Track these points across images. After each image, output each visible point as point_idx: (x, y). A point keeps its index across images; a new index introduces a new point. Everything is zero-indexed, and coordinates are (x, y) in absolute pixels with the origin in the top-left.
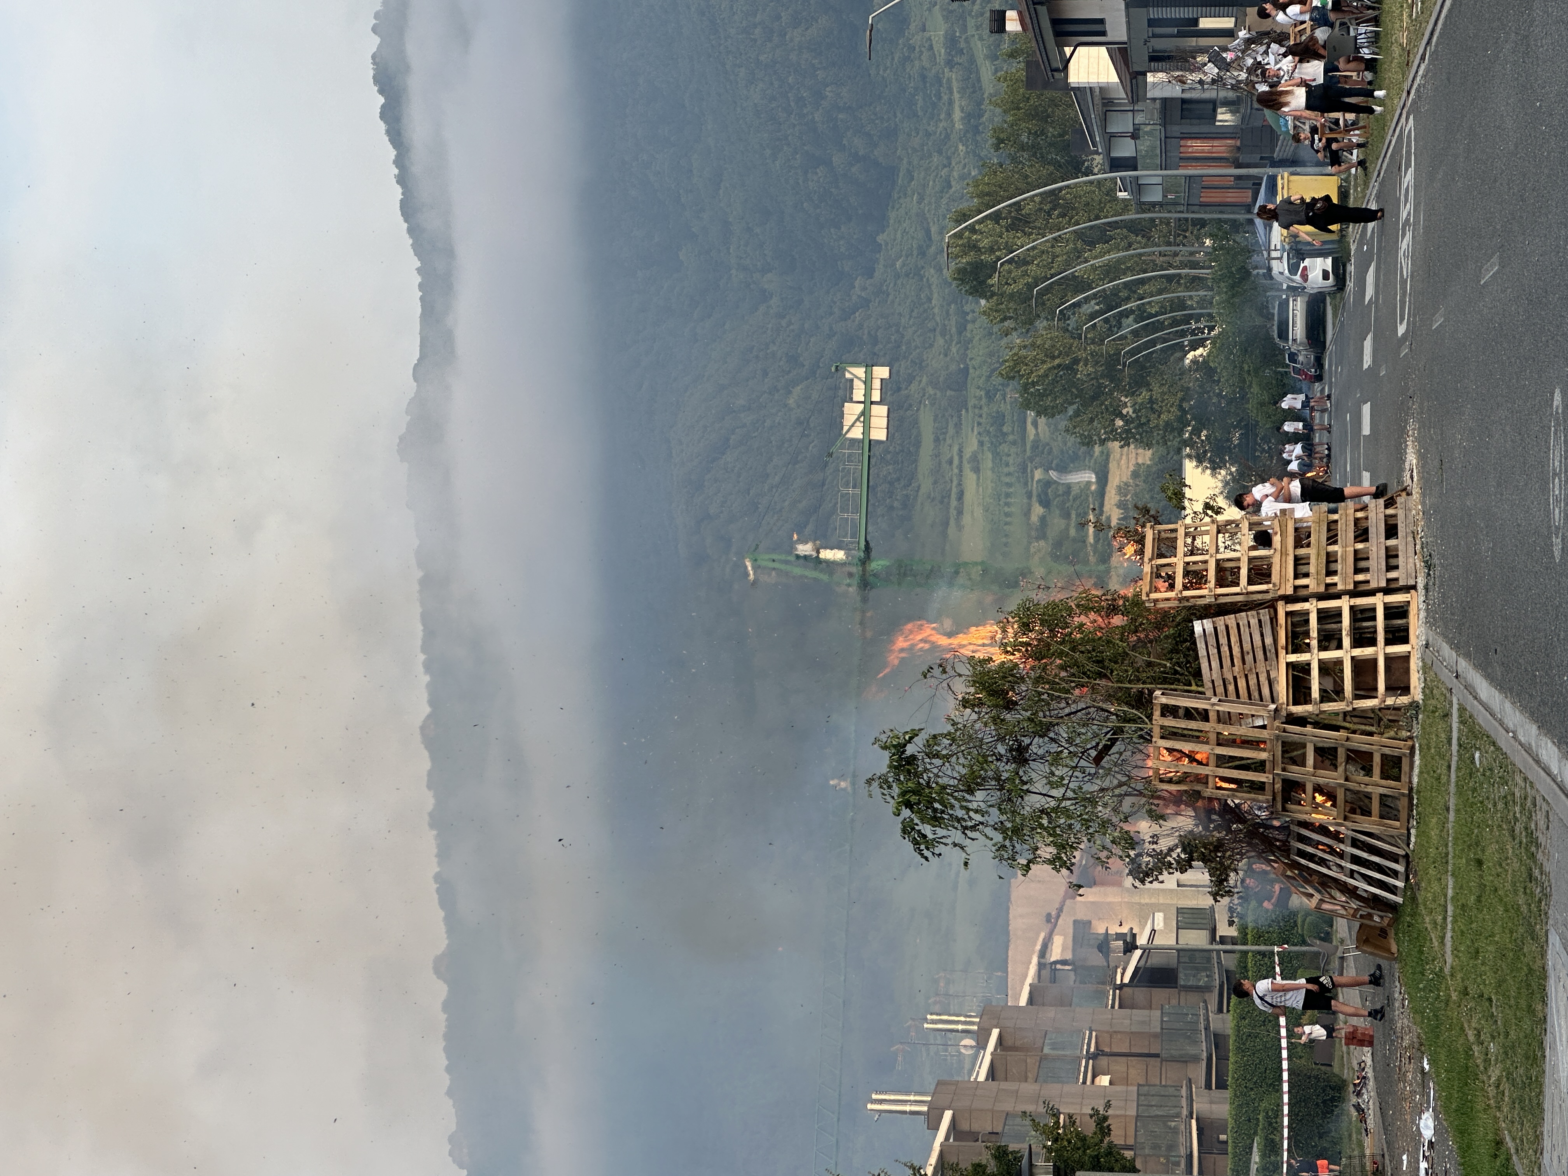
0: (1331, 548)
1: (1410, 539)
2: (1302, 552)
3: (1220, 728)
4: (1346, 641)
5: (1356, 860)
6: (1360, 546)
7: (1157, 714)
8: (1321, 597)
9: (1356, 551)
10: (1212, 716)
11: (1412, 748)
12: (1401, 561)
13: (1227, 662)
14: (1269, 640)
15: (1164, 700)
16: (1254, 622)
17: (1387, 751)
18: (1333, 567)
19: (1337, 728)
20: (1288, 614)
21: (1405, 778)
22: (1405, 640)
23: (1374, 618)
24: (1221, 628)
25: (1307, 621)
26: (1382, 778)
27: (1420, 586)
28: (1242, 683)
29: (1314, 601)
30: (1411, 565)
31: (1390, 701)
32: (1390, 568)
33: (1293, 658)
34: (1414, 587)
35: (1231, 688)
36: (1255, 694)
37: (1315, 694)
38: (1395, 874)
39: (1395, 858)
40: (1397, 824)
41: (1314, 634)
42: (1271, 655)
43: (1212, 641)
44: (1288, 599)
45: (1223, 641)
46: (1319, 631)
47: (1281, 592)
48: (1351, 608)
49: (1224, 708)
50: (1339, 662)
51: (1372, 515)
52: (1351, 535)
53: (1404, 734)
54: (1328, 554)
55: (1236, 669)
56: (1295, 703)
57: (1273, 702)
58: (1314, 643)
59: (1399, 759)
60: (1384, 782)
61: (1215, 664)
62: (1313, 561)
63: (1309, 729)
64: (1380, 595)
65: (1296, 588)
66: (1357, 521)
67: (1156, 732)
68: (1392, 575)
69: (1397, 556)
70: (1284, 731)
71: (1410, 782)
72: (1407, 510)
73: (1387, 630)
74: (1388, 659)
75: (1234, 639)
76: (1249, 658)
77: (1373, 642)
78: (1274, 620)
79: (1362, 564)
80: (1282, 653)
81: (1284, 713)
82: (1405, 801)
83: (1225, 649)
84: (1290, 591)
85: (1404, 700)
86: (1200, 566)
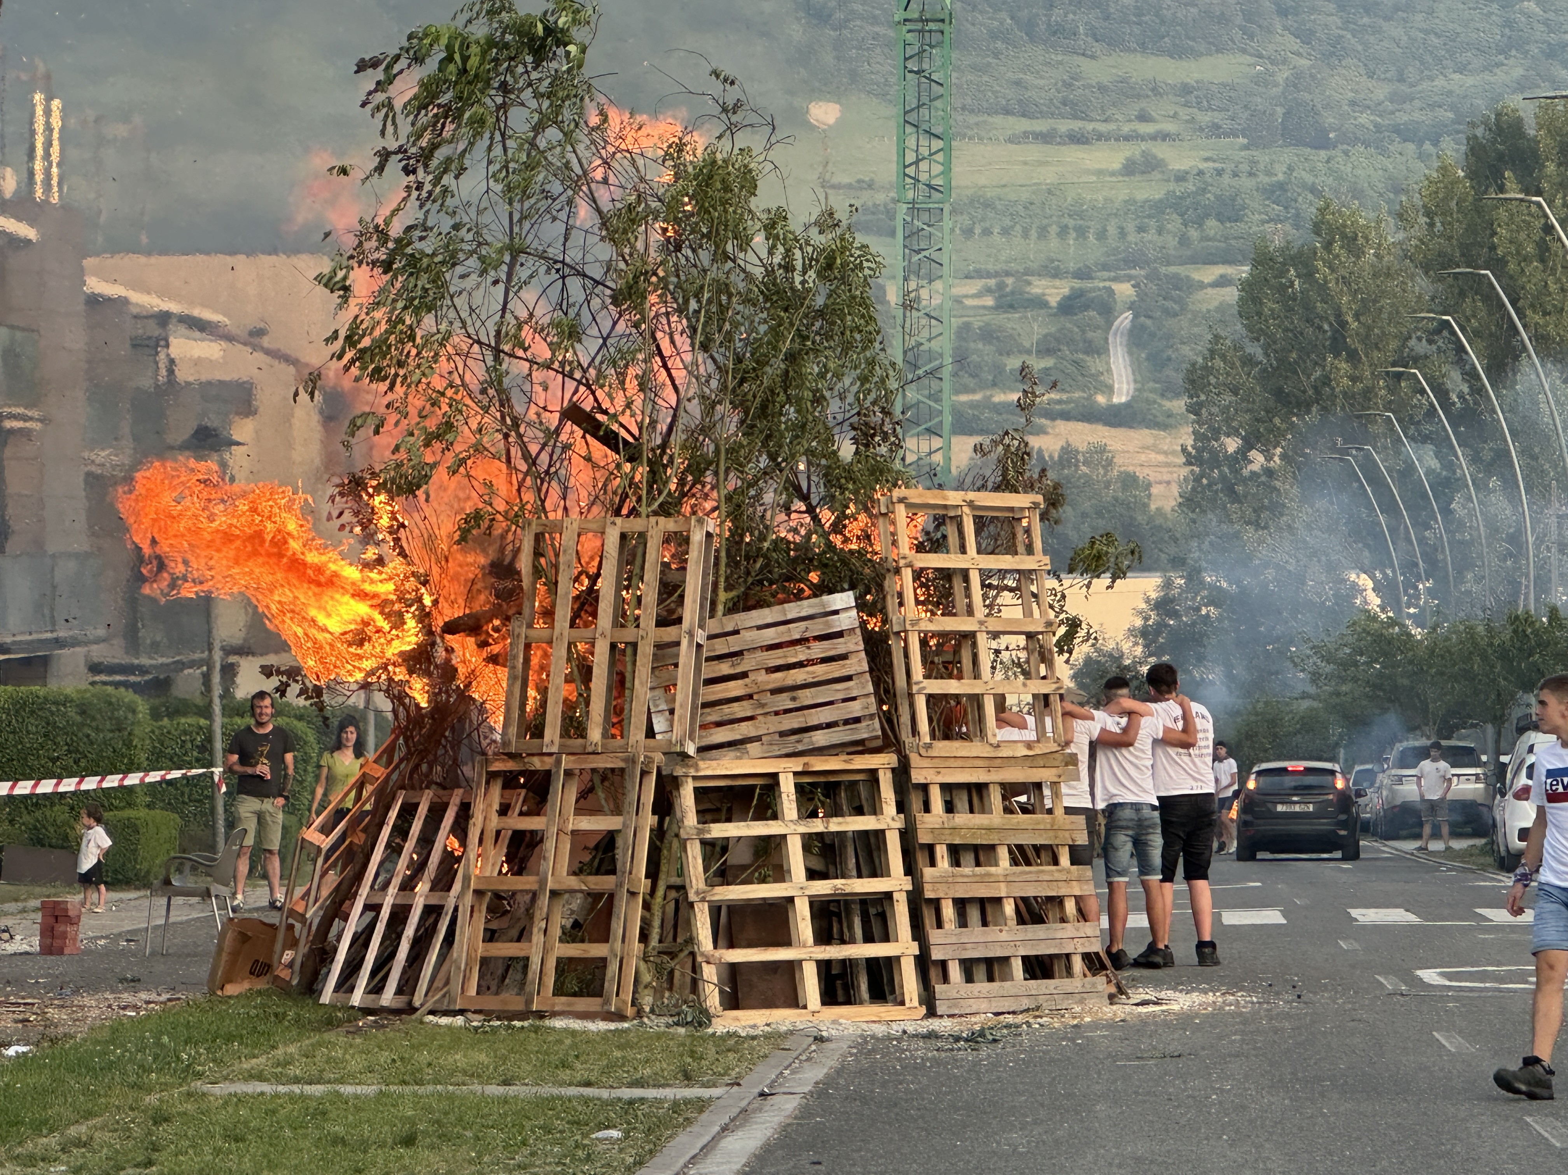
0: (1003, 854)
1: (1025, 1003)
2: (995, 797)
3: (646, 651)
4: (823, 887)
5: (399, 915)
6: (1009, 908)
7: (669, 524)
8: (907, 835)
9: (998, 901)
10: (669, 633)
11: (620, 1016)
12: (981, 987)
13: (776, 658)
14: (820, 738)
15: (697, 537)
16: (855, 709)
17: (613, 968)
18: (968, 858)
19: (653, 873)
20: (873, 774)
21: (561, 1002)
22: (829, 997)
23: (869, 938)
24: (839, 646)
25: (859, 811)
26: (559, 961)
27: (935, 1024)
28: (735, 688)
29: (899, 823)
30: (974, 1005)
31: (709, 973)
32: (968, 967)
33: (787, 786)
34: (932, 1013)
35: (725, 668)
36: (714, 715)
37: (719, 830)
38: (376, 988)
39: (407, 986)
40: (472, 991)
41: (836, 825)
42: (792, 744)
43: (817, 628)
44: (901, 773)
45: (817, 650)
46: (841, 834)
47: (914, 759)
48: (889, 896)
49: (686, 655)
50: (781, 874)
51: (1069, 930)
52: (1030, 891)
53: (647, 1001)
54: (992, 848)
55: (761, 676)
56: (700, 793)
57: (701, 750)
58: (817, 826)
59: (598, 992)
60: (551, 964)
61: (771, 636)
62: (978, 819)
63: (649, 820)
64: (914, 948)
65: (924, 788)
66: (1058, 901)
67: (636, 525)
68: (955, 972)
69: (991, 979)
70: (644, 773)
71: (554, 1014)
72: (1082, 996)
73: (847, 964)
74: (792, 968)
75: (821, 671)
76: (784, 701)
77: (823, 937)
78: (860, 747)
79: (974, 914)
80: (797, 765)
81: (679, 772)
82: (516, 1003)
83: (800, 654)
84: (917, 777)
85: (712, 998)
86: (960, 601)
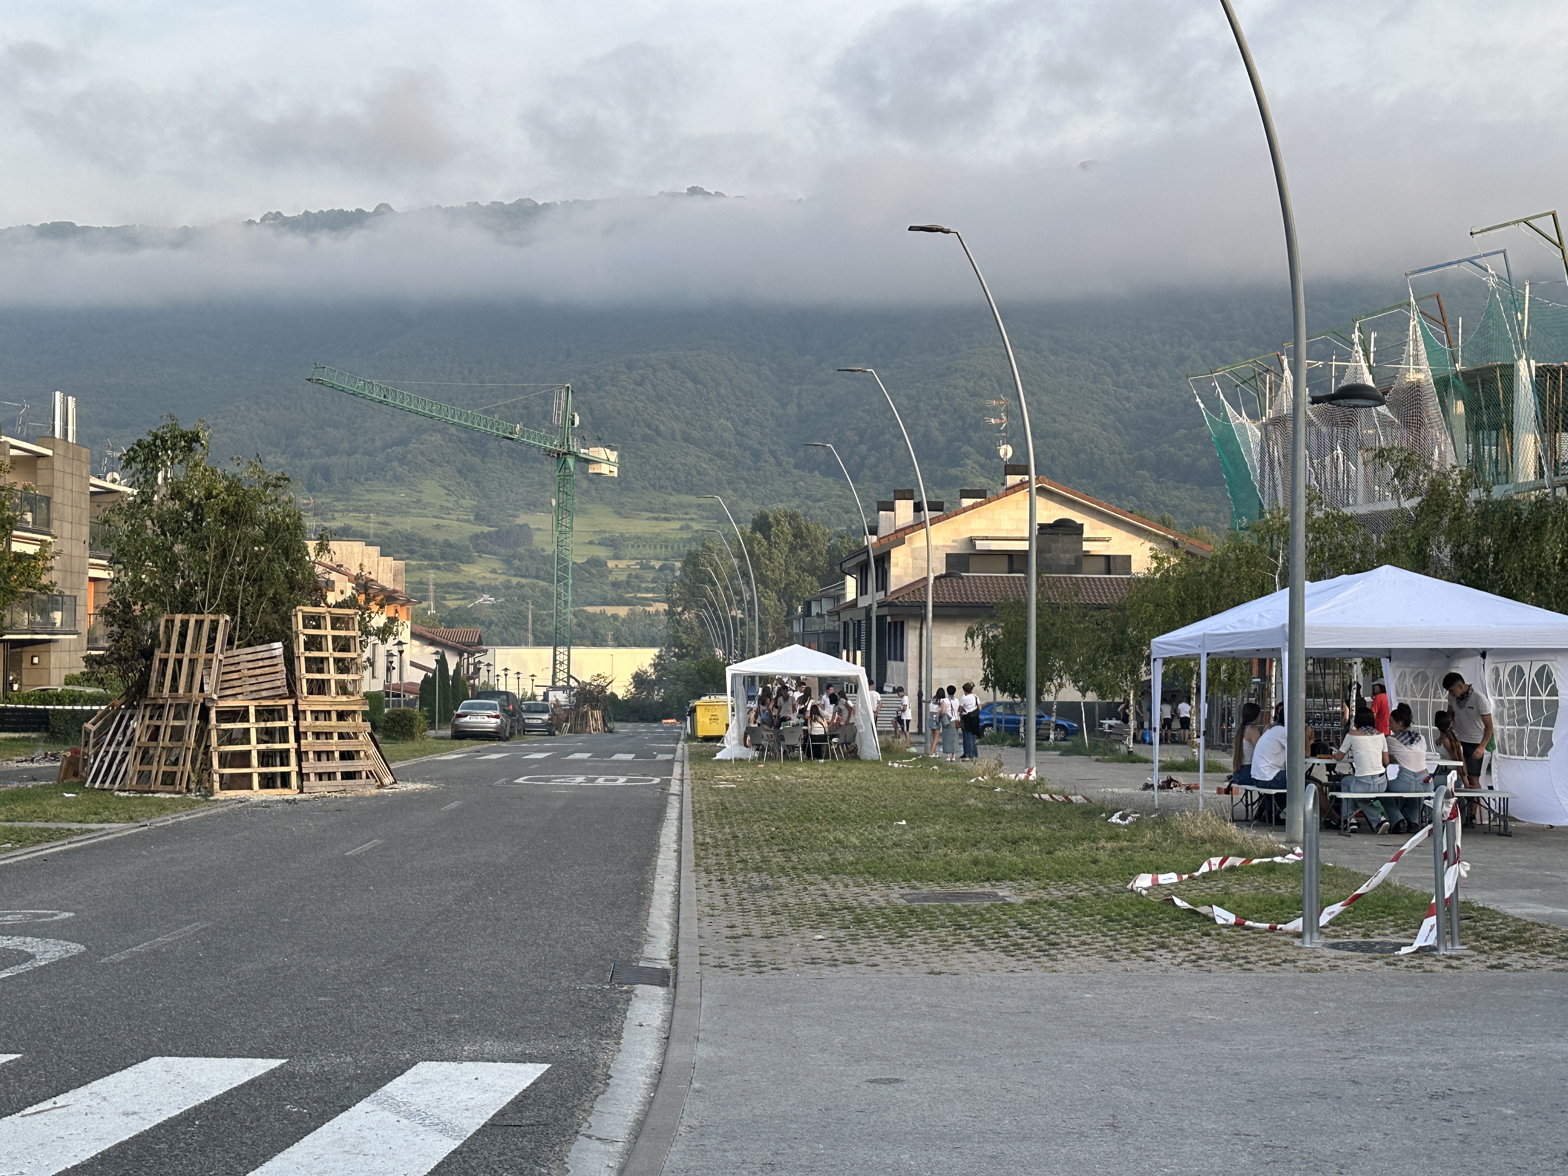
0: (336, 736)
1: (341, 788)
2: (334, 716)
3: (201, 661)
4: (263, 747)
5: (115, 754)
6: (337, 755)
7: (213, 617)
8: (297, 728)
9: (333, 752)
10: (210, 656)
11: (179, 792)
12: (325, 782)
13: (251, 665)
14: (264, 694)
15: (222, 622)
16: (278, 683)
17: (179, 775)
18: (323, 737)
19: (198, 741)
20: (286, 706)
21: (161, 788)
22: (262, 786)
23: (282, 765)
24: (275, 661)
25: (281, 720)
26: (164, 773)
27: (303, 796)
28: (235, 676)
29: (294, 724)
30: (319, 789)
31: (216, 777)
32: (320, 776)
33: (252, 711)
34: (301, 792)
35: (233, 668)
36: (226, 685)
37: (225, 726)
38: (103, 782)
39: (113, 781)
40: (134, 783)
41: (269, 724)
42: (254, 695)
43: (266, 655)
44: (295, 706)
45: (267, 662)
46: (275, 728)
47: (300, 701)
48: (288, 750)
49: (215, 664)
50: (248, 742)
51: (361, 763)
52: (345, 749)
53: (193, 786)
54: (331, 733)
55: (246, 672)
56: (217, 712)
57: (219, 697)
58: (262, 725)
59: (173, 784)
60: (161, 773)
61: (250, 657)
62: (327, 723)
63: (196, 722)
64: (297, 769)
65: (304, 712)
66: (358, 752)
67: (201, 617)
68: (312, 777)
69: (329, 779)
70: (195, 706)
71: (158, 792)
72: (364, 786)
73: (274, 774)
74: (250, 775)
75: (267, 670)
76: (253, 681)
77: (262, 764)
78: (281, 697)
79: (324, 757)
80: (256, 703)
81: (210, 705)
82: (146, 788)
83: (261, 664)
84: (300, 708)
85: (217, 786)
86: (324, 647)
